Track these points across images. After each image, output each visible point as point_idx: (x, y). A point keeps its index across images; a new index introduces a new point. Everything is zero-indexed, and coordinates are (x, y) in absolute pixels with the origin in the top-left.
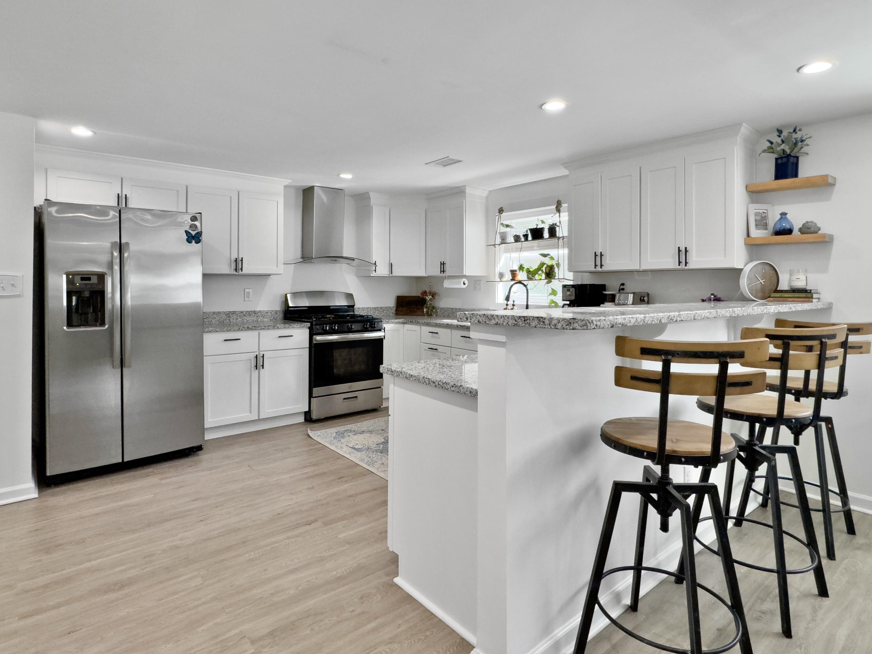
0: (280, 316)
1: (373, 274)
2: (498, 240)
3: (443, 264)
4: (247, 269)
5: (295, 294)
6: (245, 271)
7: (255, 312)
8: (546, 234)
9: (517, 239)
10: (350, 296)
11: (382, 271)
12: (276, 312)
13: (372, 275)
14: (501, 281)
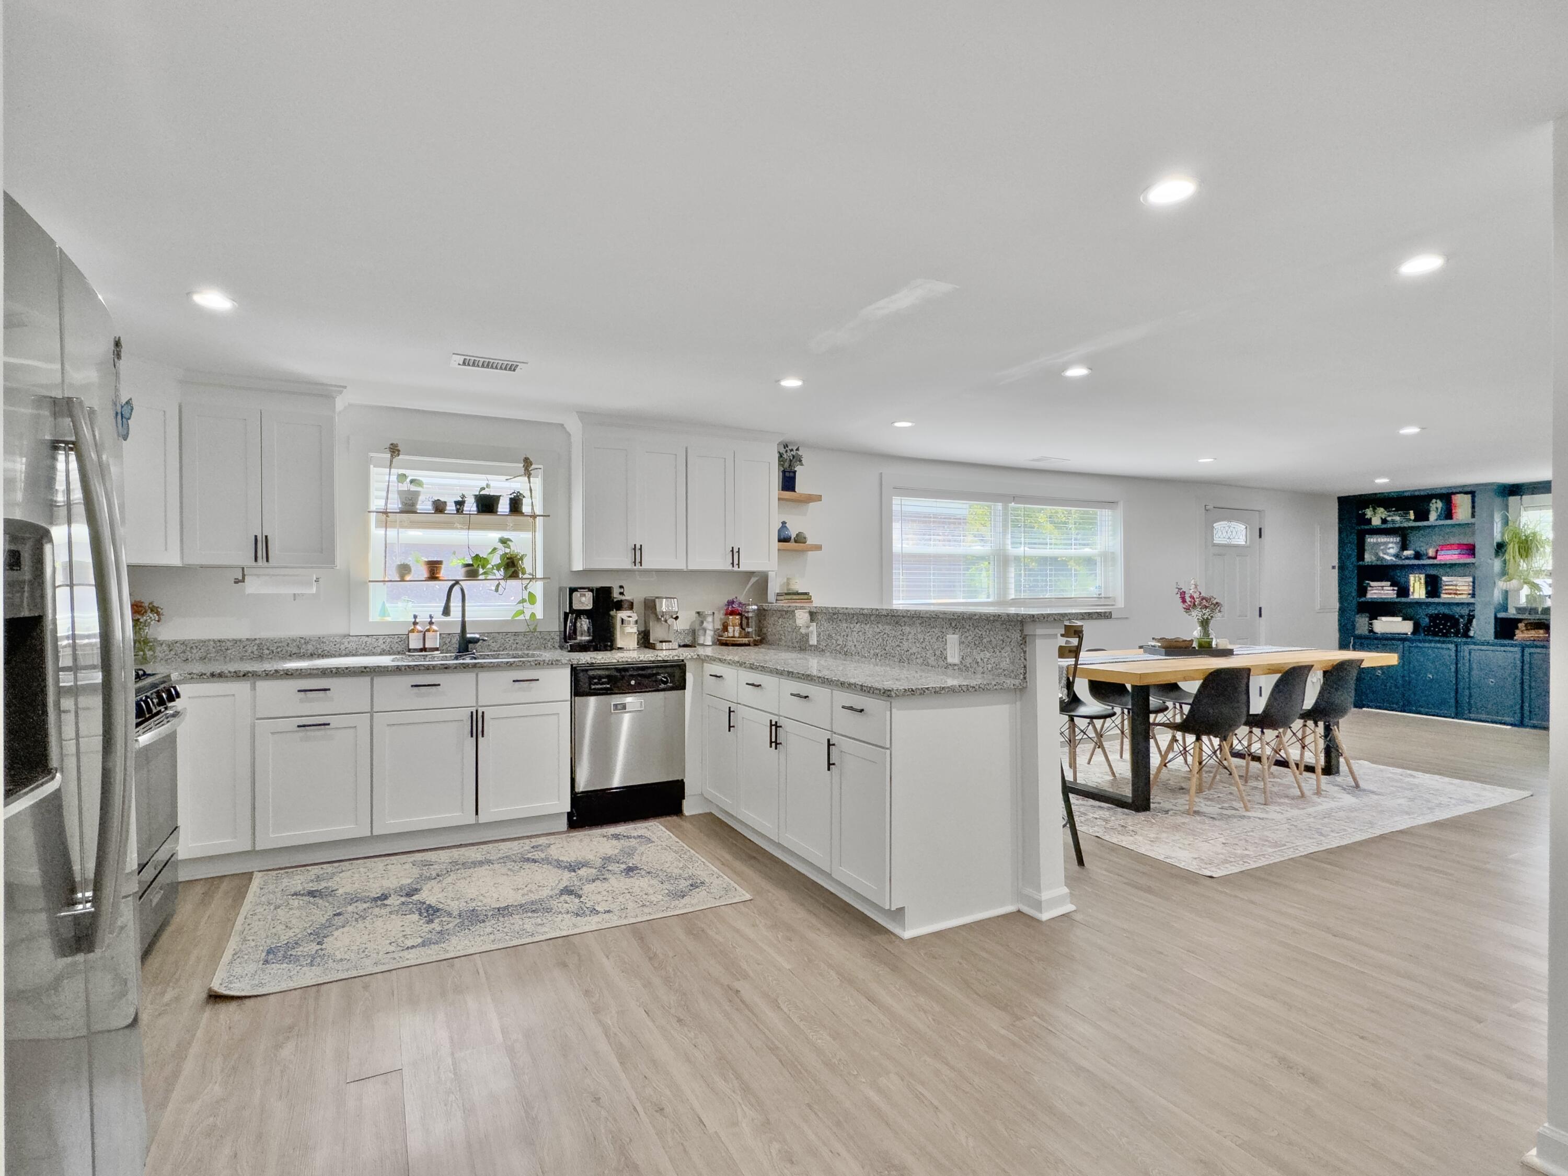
2: (395, 504)
3: (263, 541)
8: (504, 506)
9: (439, 507)
14: (402, 580)
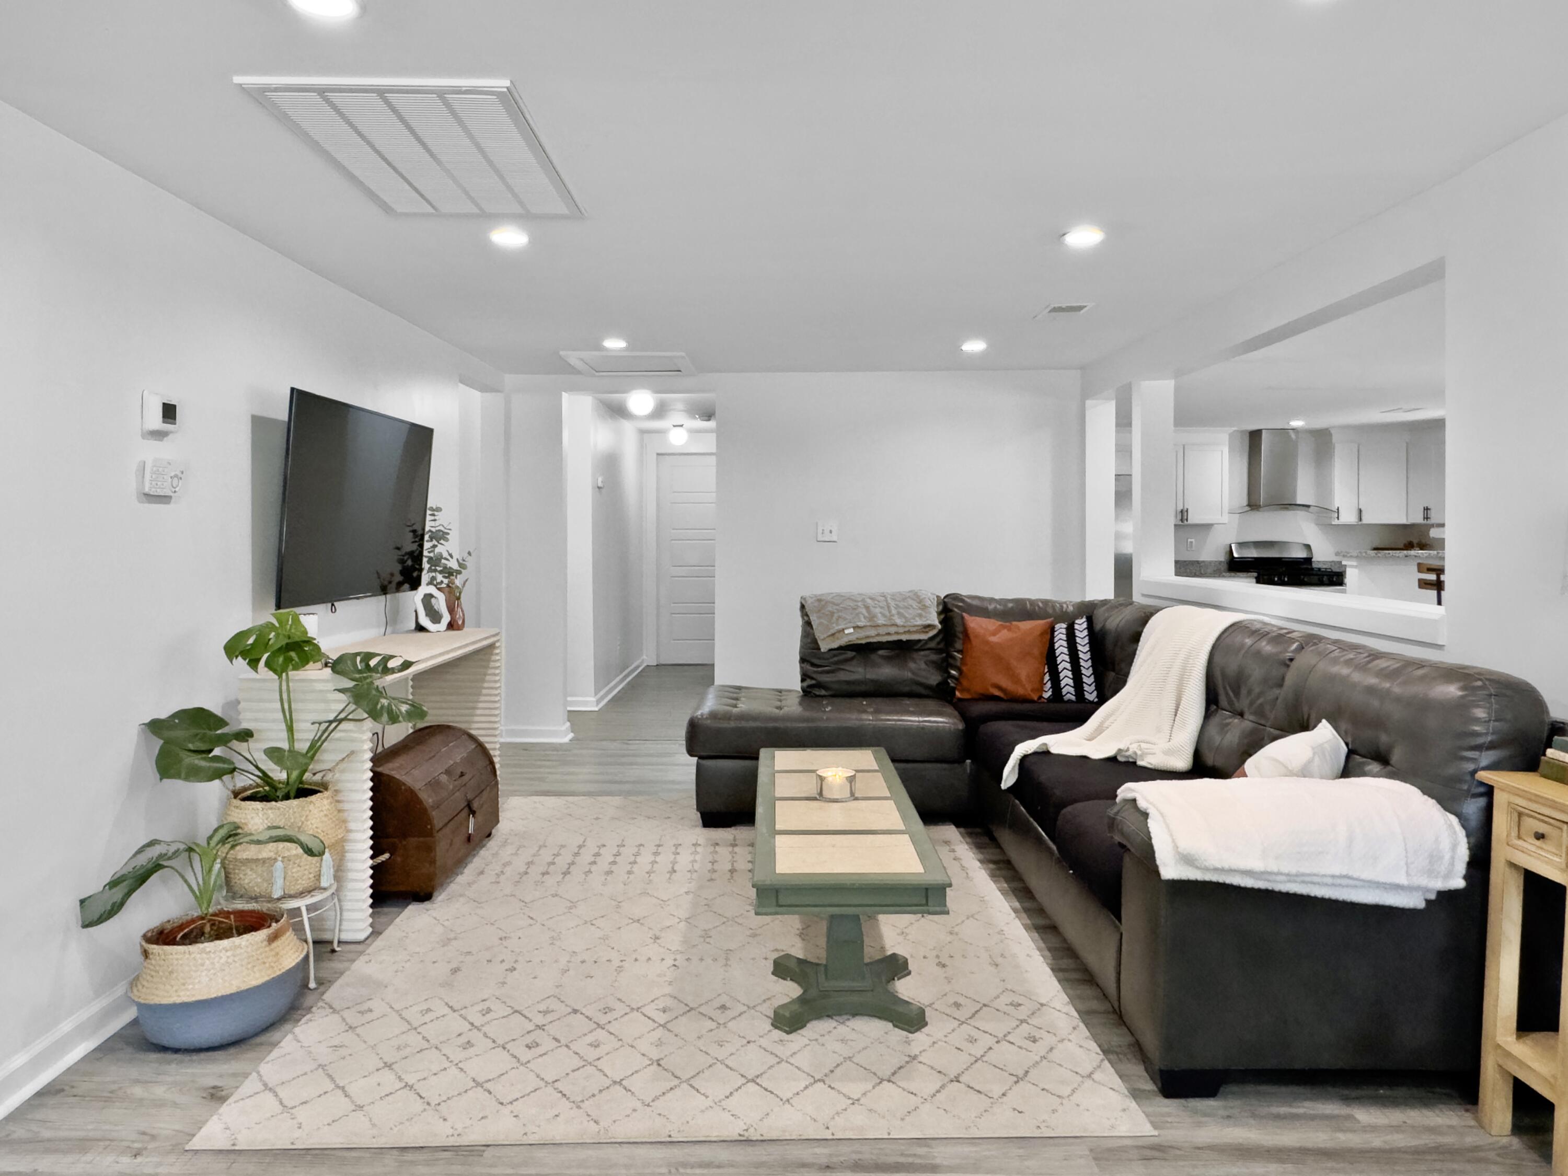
0: (1225, 566)
1: (1336, 522)
3: (1427, 509)
4: (1193, 519)
5: (1241, 545)
6: (1190, 522)
7: (1198, 562)
10: (1308, 547)
11: (1348, 517)
12: (1220, 562)
13: (1333, 523)
